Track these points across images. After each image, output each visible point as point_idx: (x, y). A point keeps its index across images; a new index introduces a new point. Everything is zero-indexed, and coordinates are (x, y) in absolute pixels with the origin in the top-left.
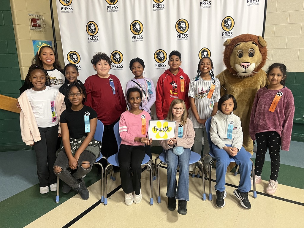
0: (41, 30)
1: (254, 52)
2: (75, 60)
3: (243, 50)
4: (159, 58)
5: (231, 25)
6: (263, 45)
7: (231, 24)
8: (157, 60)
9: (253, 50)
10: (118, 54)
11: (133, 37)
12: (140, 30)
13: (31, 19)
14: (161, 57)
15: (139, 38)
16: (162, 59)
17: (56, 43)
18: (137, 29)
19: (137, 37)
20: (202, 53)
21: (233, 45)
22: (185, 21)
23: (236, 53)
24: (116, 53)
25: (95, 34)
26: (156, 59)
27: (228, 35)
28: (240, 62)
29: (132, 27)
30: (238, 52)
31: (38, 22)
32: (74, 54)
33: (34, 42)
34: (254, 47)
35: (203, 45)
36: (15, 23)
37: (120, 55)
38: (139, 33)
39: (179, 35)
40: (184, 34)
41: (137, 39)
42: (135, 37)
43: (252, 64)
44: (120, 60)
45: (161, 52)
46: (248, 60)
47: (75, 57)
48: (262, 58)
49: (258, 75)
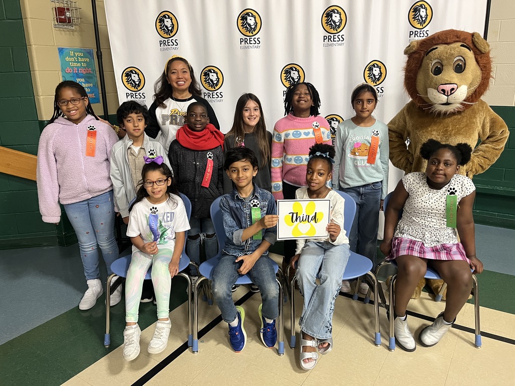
0: (73, 28)
1: (465, 64)
2: (136, 84)
3: (442, 60)
4: (290, 80)
5: (427, 17)
6: (483, 50)
7: (427, 15)
8: (287, 84)
9: (463, 59)
11: (242, 40)
12: (255, 27)
13: (56, 9)
14: (293, 79)
15: (253, 42)
16: (294, 82)
17: (101, 52)
18: (249, 25)
19: (250, 41)
20: (371, 69)
21: (422, 51)
22: (340, 10)
25: (172, 35)
26: (284, 81)
27: (420, 37)
28: (436, 84)
29: (240, 22)
30: (433, 64)
31: (68, 14)
32: (133, 73)
33: (61, 50)
34: (464, 54)
35: (373, 55)
36: (25, 15)
37: (217, 74)
39: (329, 36)
40: (337, 35)
41: (250, 43)
42: (246, 40)
43: (460, 86)
44: (217, 83)
45: (294, 69)
46: (453, 78)
47: (135, 77)
48: (481, 76)
49: (473, 109)
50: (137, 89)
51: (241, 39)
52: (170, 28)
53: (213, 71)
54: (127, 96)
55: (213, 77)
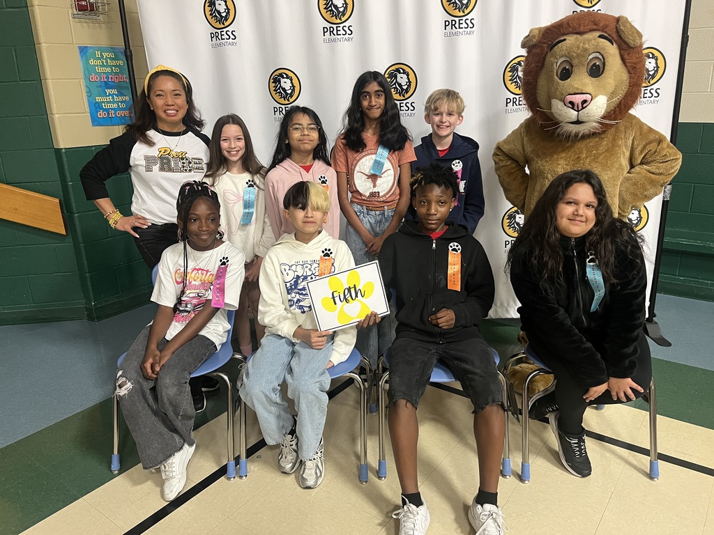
0: (98, 18)
1: (604, 64)
3: (572, 58)
6: (631, 43)
9: (601, 57)
10: (288, 77)
11: (326, 30)
14: (400, 85)
15: (342, 32)
16: (403, 89)
17: (131, 51)
18: (336, 7)
19: (337, 31)
21: (545, 43)
23: (552, 68)
24: (281, 75)
28: (562, 94)
29: (323, 2)
30: (558, 64)
34: (603, 49)
36: (31, 2)
38: (343, 19)
39: (452, 21)
40: (464, 18)
41: (337, 35)
42: (332, 29)
43: (596, 97)
44: (292, 92)
45: (402, 71)
46: (586, 85)
48: (628, 81)
51: (324, 28)
52: (224, 15)
53: (285, 76)
55: (286, 84)
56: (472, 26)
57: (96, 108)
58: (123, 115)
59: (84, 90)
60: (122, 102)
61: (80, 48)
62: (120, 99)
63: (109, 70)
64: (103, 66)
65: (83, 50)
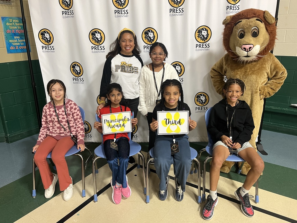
1: (258, 32)
2: (48, 40)
3: (244, 29)
4: (148, 39)
6: (270, 22)
8: (146, 41)
9: (257, 28)
11: (116, 11)
12: (124, 3)
14: (150, 37)
15: (123, 13)
16: (151, 40)
17: (25, 19)
18: (121, 1)
19: (121, 12)
20: (200, 32)
21: (232, 23)
23: (236, 33)
24: (96, 32)
25: (70, 7)
26: (144, 39)
27: (233, 10)
28: (241, 44)
30: (239, 32)
32: (46, 33)
34: (258, 25)
37: (100, 34)
38: (124, 7)
40: (179, 8)
41: (121, 14)
42: (119, 11)
43: (255, 45)
44: (101, 40)
45: (151, 31)
46: (251, 41)
47: (47, 36)
48: (269, 38)
49: (264, 59)
50: (49, 43)
52: (69, 3)
53: (97, 32)
54: (43, 48)
55: (98, 36)
56: (182, 11)
57: (10, 45)
58: (22, 48)
59: (4, 37)
60: (22, 42)
61: (2, 17)
62: (21, 41)
63: (16, 27)
64: (13, 26)
65: (3, 18)
